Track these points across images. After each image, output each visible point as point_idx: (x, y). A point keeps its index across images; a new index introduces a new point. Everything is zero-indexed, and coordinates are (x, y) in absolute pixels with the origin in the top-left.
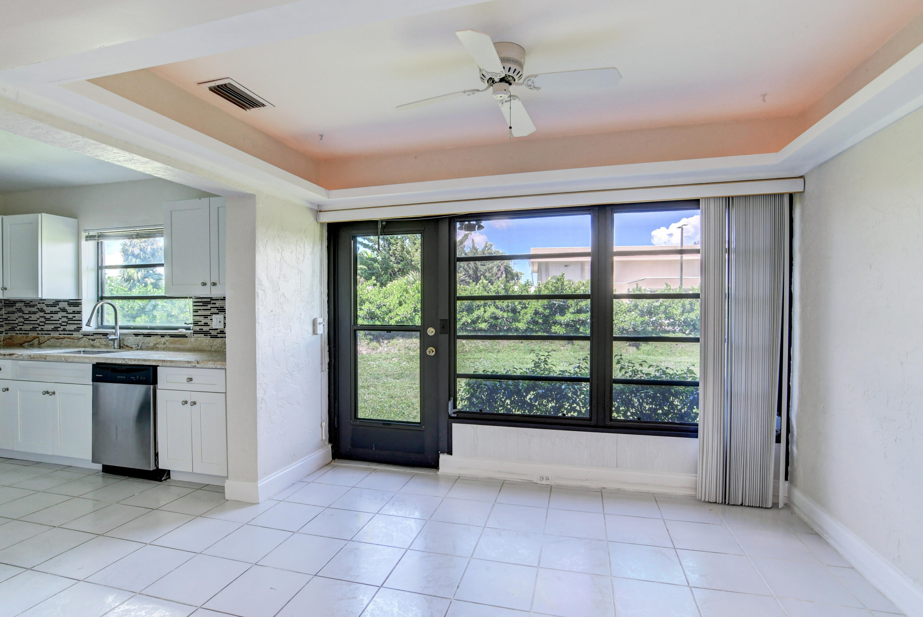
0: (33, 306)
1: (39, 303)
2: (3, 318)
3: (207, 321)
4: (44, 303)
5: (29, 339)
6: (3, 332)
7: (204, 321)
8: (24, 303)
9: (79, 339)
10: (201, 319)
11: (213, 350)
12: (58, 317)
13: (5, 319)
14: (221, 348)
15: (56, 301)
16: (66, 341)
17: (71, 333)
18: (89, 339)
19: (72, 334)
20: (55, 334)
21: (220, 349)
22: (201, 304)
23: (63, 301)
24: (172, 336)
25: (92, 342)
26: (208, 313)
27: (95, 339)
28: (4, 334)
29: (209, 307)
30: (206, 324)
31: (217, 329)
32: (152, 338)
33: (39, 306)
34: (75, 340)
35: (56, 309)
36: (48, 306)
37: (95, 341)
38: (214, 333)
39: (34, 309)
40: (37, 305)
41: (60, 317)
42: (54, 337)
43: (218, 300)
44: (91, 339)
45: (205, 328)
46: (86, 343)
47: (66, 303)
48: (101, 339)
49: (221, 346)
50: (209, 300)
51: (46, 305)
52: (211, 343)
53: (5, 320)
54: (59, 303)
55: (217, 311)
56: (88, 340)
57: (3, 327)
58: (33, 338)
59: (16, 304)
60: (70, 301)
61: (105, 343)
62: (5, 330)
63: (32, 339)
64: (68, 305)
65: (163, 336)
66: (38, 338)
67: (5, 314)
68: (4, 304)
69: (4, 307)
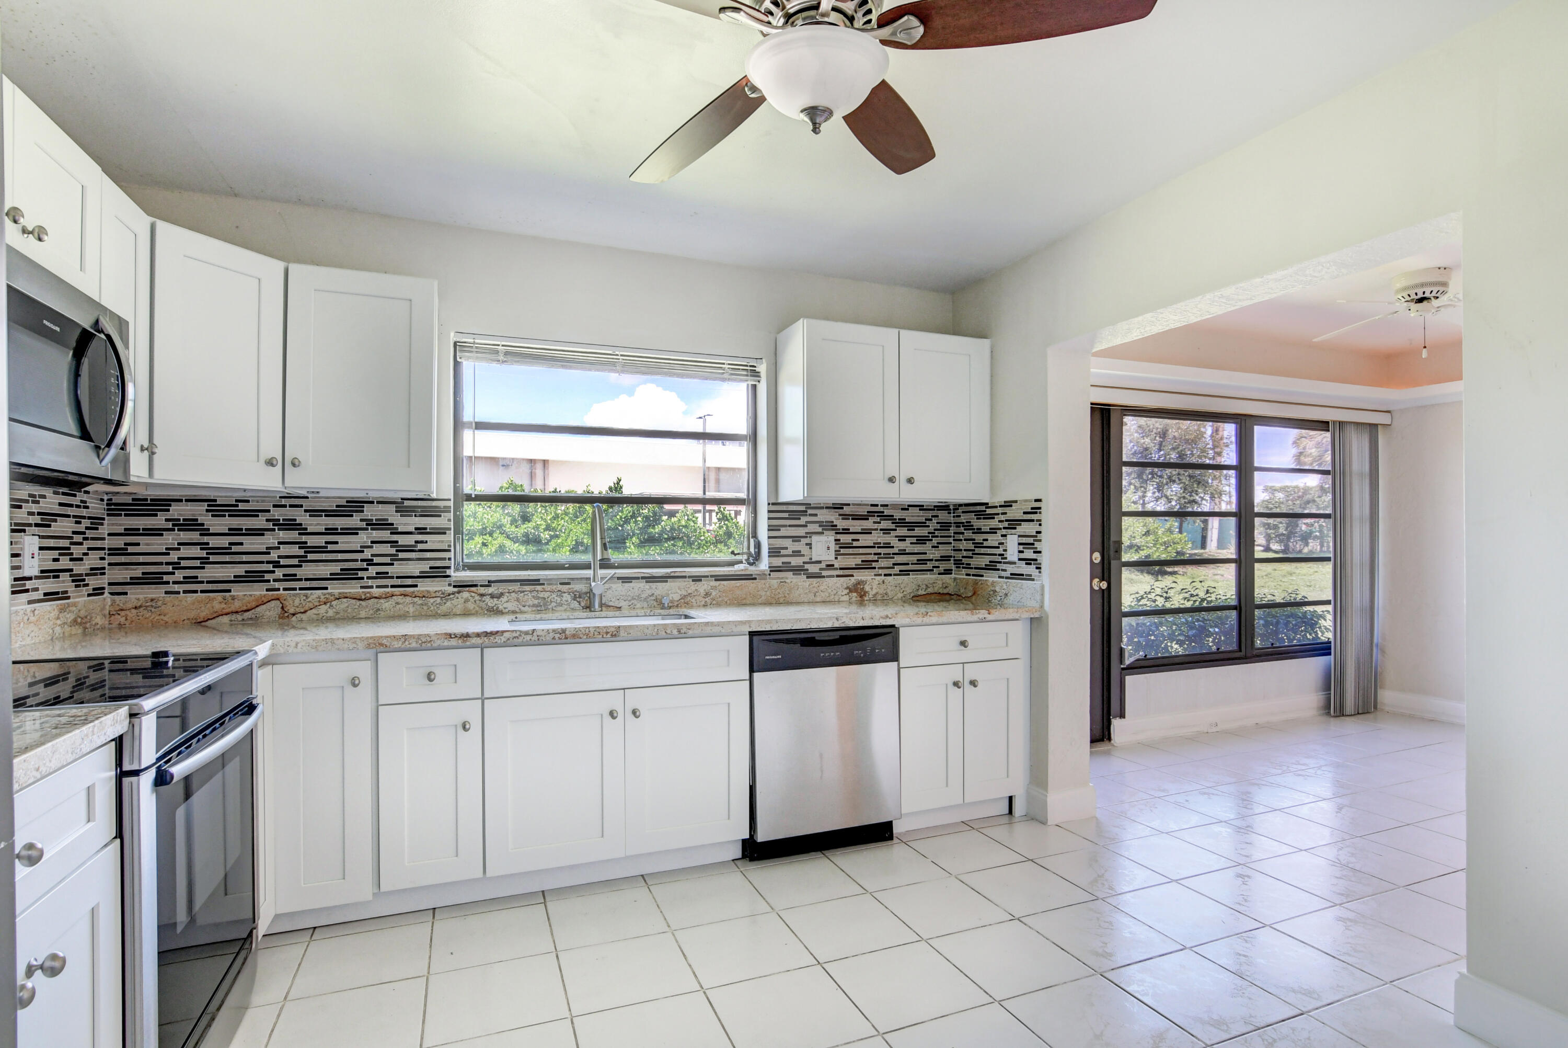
0: (253, 513)
1: (275, 506)
2: (103, 549)
3: (801, 546)
4: (301, 506)
5: (237, 605)
6: (103, 588)
7: (791, 546)
8: (209, 506)
9: (446, 596)
10: (787, 543)
11: (818, 599)
12: (358, 543)
13: (109, 549)
14: (835, 595)
15: (347, 502)
16: (397, 603)
17: (409, 582)
18: (482, 595)
19: (416, 586)
20: (353, 588)
21: (833, 597)
22: (786, 515)
23: (378, 502)
24: (719, 578)
25: (491, 602)
26: (801, 532)
27: (502, 594)
28: (106, 594)
29: (803, 520)
30: (797, 553)
31: (820, 562)
32: (671, 585)
33: (277, 514)
34: (432, 600)
35: (355, 521)
36: (314, 513)
37: (504, 599)
38: (813, 569)
39: (259, 522)
40: (269, 511)
41: (365, 542)
42: (348, 595)
43: (822, 508)
44: (490, 594)
45: (796, 561)
46: (470, 605)
47: (393, 508)
48: (524, 592)
49: (835, 592)
50: (803, 508)
51: (306, 511)
52: (814, 587)
53: (109, 555)
54: (363, 507)
55: (820, 530)
56: (477, 598)
57: (104, 574)
58: (257, 600)
59: (170, 505)
60: (406, 503)
61: (536, 602)
62: (110, 584)
63: (254, 604)
64: (397, 511)
65: (697, 579)
66: (278, 599)
67: (109, 535)
68: (108, 505)
69: (108, 515)
